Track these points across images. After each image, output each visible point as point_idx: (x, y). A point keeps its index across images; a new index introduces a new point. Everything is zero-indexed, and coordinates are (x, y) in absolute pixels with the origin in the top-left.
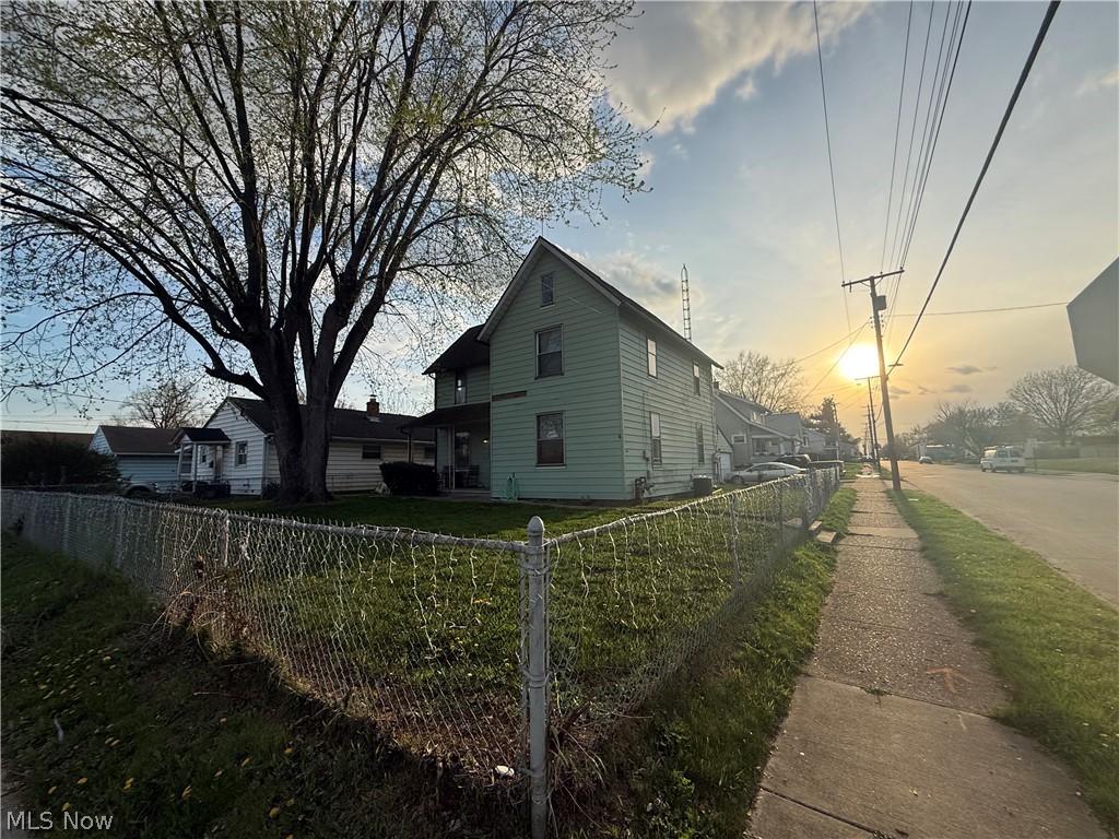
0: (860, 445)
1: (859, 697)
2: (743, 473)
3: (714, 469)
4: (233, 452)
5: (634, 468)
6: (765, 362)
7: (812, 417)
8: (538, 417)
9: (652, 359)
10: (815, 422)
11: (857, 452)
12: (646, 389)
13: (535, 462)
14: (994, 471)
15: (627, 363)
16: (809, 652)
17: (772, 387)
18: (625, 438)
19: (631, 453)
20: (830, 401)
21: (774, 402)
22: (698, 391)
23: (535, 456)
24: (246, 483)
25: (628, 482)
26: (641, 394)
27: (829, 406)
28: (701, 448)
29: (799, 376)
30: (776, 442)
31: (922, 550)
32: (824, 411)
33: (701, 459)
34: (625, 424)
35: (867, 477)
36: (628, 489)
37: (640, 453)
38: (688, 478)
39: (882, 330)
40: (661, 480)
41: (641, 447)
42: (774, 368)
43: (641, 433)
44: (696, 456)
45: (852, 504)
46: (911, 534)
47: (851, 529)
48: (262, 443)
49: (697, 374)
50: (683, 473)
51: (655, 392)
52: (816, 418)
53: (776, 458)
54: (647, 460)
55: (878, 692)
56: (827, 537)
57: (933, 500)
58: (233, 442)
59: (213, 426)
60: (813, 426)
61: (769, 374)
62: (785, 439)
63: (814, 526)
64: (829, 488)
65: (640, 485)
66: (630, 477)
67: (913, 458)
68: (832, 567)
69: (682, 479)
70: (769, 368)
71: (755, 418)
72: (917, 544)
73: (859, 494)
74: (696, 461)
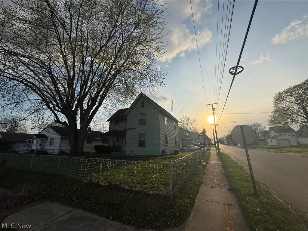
0: (212, 140)
1: (210, 188)
2: (185, 148)
3: (179, 147)
4: (49, 141)
5: (162, 148)
6: (189, 119)
7: (200, 133)
8: (139, 134)
9: (166, 121)
10: (201, 134)
11: (211, 142)
12: (165, 129)
13: (138, 146)
14: (240, 148)
15: (161, 123)
16: (202, 183)
17: (191, 125)
18: (161, 140)
19: (162, 144)
20: (204, 129)
21: (191, 129)
22: (175, 128)
23: (138, 144)
24: (53, 150)
25: (161, 151)
26: (163, 130)
27: (204, 130)
28: (176, 142)
29: (197, 122)
30: (192, 140)
31: (222, 166)
32: (203, 131)
33: (176, 145)
34: (160, 137)
35: (213, 149)
36: (161, 153)
37: (163, 144)
38: (173, 150)
39: (215, 115)
40: (168, 150)
41: (163, 142)
42: (191, 120)
43: (163, 139)
44: (175, 144)
45: (210, 156)
46: (221, 163)
47: (209, 162)
48: (60, 139)
49: (175, 124)
50: (172, 148)
51: (167, 129)
52: (201, 133)
53: (192, 144)
54: (165, 145)
55: (212, 187)
56: (204, 163)
57: (226, 155)
58: (49, 138)
59: (42, 133)
60: (201, 135)
61: (190, 122)
62: (194, 139)
63: (202, 161)
64: (205, 152)
65: (164, 152)
66: (161, 150)
67: (224, 144)
68: (205, 169)
69: (172, 150)
70: (190, 120)
71: (187, 134)
72: (221, 165)
73: (211, 154)
74: (175, 145)
